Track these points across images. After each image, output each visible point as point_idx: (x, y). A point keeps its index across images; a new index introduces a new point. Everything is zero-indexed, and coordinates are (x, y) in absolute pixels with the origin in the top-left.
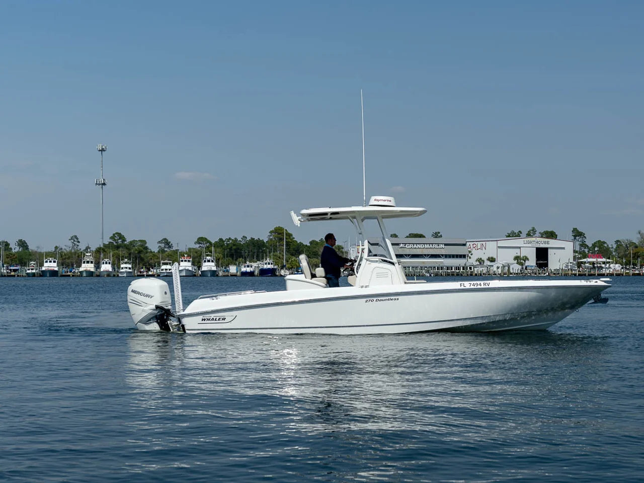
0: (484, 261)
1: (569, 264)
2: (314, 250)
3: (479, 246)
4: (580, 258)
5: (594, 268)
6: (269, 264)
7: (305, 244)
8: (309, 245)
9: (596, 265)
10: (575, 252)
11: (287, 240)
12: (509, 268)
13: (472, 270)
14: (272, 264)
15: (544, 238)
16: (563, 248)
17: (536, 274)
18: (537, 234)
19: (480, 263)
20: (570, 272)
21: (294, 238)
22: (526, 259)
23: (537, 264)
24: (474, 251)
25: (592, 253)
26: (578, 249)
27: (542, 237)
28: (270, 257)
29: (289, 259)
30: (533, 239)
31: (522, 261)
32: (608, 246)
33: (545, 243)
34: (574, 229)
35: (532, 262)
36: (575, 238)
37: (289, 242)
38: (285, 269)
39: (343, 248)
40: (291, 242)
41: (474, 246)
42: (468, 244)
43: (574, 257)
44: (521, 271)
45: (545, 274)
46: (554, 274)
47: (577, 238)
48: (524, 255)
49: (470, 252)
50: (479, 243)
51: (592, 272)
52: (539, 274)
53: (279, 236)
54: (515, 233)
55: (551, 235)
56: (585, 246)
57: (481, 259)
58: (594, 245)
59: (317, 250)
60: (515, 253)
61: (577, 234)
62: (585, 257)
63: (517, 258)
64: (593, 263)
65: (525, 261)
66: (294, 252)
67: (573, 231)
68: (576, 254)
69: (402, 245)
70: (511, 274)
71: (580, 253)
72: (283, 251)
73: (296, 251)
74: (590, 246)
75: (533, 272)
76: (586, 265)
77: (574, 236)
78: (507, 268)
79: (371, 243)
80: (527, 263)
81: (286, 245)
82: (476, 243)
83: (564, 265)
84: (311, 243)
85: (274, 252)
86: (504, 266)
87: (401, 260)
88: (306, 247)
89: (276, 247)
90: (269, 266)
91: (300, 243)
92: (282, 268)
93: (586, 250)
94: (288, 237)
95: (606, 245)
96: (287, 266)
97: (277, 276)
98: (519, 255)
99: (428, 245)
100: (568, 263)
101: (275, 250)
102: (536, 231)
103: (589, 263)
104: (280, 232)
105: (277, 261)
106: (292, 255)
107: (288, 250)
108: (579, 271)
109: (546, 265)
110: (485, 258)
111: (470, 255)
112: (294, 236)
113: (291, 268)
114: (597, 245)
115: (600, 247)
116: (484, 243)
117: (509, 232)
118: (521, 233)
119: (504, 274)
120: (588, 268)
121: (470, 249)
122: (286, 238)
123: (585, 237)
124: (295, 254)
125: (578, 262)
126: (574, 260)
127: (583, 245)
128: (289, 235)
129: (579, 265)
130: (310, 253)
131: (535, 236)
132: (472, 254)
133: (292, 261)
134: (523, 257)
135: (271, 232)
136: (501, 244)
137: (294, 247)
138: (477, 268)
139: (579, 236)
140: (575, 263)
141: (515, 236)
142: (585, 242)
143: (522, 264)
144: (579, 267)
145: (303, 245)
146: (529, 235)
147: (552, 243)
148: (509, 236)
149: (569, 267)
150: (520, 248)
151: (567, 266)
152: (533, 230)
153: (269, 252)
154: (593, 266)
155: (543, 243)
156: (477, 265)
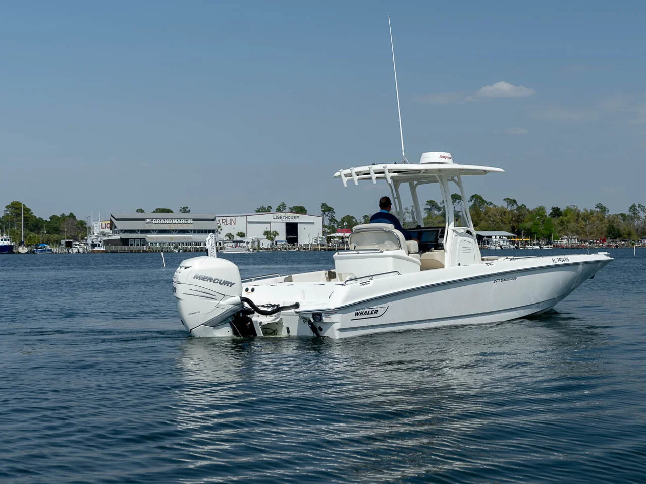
0: (233, 236)
1: (319, 239)
2: (55, 225)
3: (228, 222)
4: (330, 233)
5: (343, 242)
6: (5, 240)
7: (44, 219)
8: (49, 220)
9: (344, 240)
10: (324, 227)
11: (26, 215)
12: (259, 243)
13: (222, 246)
14: (8, 240)
15: (294, 213)
16: (313, 223)
17: (286, 249)
18: (287, 209)
19: (230, 239)
20: (320, 247)
21: (32, 213)
22: (276, 234)
23: (287, 239)
24: (223, 227)
25: (341, 228)
26: (327, 224)
27: (291, 212)
28: (7, 234)
29: (28, 235)
30: (283, 214)
31: (271, 236)
32: (356, 221)
33: (295, 218)
34: (323, 204)
35: (282, 237)
36: (324, 213)
37: (27, 217)
38: (23, 246)
39: (86, 224)
40: (30, 218)
41: (224, 221)
42: (217, 219)
43: (323, 232)
44: (271, 246)
45: (295, 249)
46: (304, 249)
47: (326, 213)
48: (274, 230)
49: (219, 227)
50: (229, 219)
51: (341, 247)
52: (289, 249)
53: (16, 211)
54: (265, 208)
55: (301, 210)
56: (336, 221)
57: (230, 234)
58: (343, 220)
59: (57, 225)
60: (265, 228)
61: (326, 209)
62: (334, 232)
63: (267, 233)
64: (342, 238)
65: (275, 236)
66: (32, 227)
67: (322, 207)
68: (326, 229)
69: (148, 220)
70: (261, 249)
71: (329, 228)
72: (21, 227)
73: (35, 226)
74: (339, 220)
75: (283, 247)
76: (335, 240)
77: (323, 211)
78: (257, 243)
79: (116, 218)
80: (277, 238)
81: (24, 220)
82: (225, 218)
83: (314, 240)
84: (51, 218)
85: (11, 228)
86: (254, 242)
87: (148, 236)
88: (46, 223)
89: (14, 222)
90: (6, 243)
91: (40, 218)
92: (21, 244)
93: (335, 225)
94: (26, 212)
95: (354, 220)
96: (25, 243)
97: (14, 253)
98: (268, 230)
99: (176, 220)
100: (317, 238)
101: (12, 226)
102: (286, 206)
103: (338, 237)
104: (16, 206)
105: (14, 237)
106: (31, 231)
107: (26, 226)
108: (328, 246)
109: (296, 240)
110: (234, 233)
111: (219, 230)
112: (32, 211)
113: (30, 245)
114: (346, 219)
115: (348, 222)
116: (233, 218)
117: (259, 207)
118: (271, 208)
119: (254, 249)
120: (337, 243)
121: (219, 225)
122: (24, 214)
123: (334, 212)
124: (34, 230)
125: (328, 237)
126: (323, 235)
127: (332, 220)
128: (27, 210)
129: (329, 240)
130: (50, 229)
131: (285, 211)
132: (221, 230)
133: (30, 237)
134: (273, 232)
135: (7, 207)
136: (250, 219)
137: (33, 222)
138: (227, 244)
139: (327, 211)
140: (324, 237)
141: (264, 212)
142: (334, 217)
143: (272, 239)
144: (328, 242)
145: (43, 221)
146: (278, 210)
147: (302, 218)
148: (259, 211)
149: (319, 242)
150: (270, 223)
151: (316, 241)
152: (282, 205)
153: (6, 228)
154: (342, 241)
155: (292, 218)
156: (227, 240)
